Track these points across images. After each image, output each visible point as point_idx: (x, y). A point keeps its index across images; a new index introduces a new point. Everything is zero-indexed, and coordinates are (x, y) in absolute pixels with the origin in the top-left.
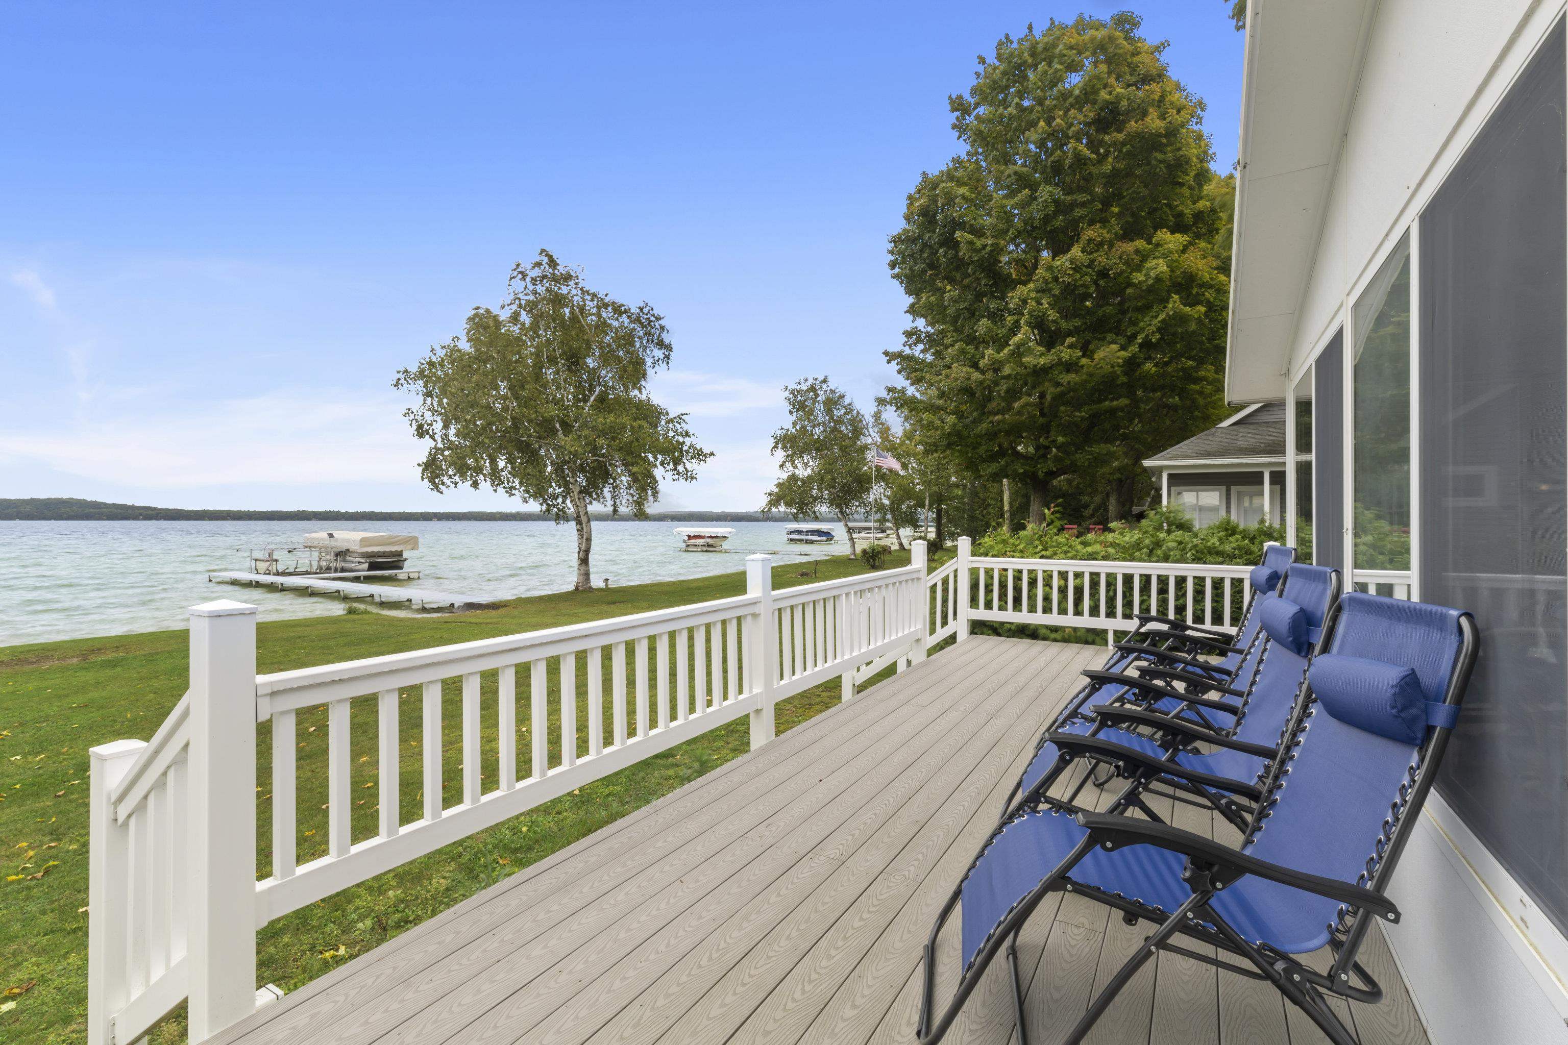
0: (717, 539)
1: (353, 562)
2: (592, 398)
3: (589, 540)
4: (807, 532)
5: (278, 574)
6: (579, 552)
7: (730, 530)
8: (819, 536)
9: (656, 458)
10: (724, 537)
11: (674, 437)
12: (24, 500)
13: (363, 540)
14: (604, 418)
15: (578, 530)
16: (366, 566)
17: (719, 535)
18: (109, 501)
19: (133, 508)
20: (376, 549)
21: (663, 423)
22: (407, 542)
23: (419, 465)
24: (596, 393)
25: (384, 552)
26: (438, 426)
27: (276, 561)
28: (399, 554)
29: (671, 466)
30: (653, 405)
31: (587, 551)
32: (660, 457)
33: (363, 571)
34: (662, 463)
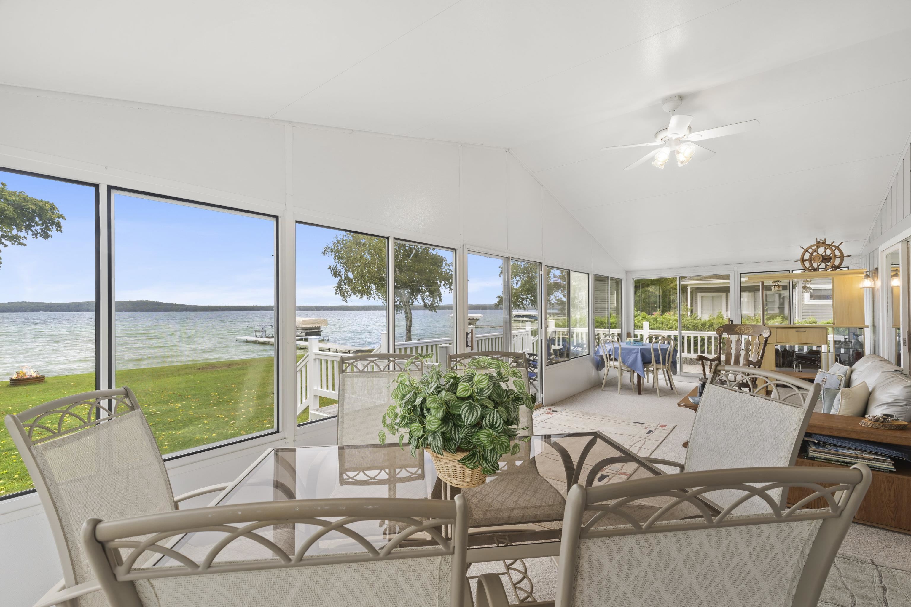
0: (473, 320)
1: (299, 332)
2: (412, 255)
3: (411, 321)
4: (523, 316)
5: (266, 337)
6: (406, 327)
7: (480, 315)
8: (529, 318)
9: (441, 282)
10: (477, 320)
11: (449, 272)
12: (126, 302)
13: (303, 321)
14: (418, 266)
15: (406, 317)
16: (305, 333)
17: (475, 318)
18: (165, 302)
19: (175, 305)
20: (309, 326)
21: (444, 265)
22: (322, 322)
23: (334, 288)
24: (413, 253)
25: (312, 327)
26: (343, 271)
27: (265, 331)
28: (319, 328)
29: (448, 286)
30: (439, 256)
31: (410, 327)
32: (443, 282)
33: (303, 336)
34: (444, 285)
